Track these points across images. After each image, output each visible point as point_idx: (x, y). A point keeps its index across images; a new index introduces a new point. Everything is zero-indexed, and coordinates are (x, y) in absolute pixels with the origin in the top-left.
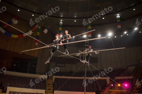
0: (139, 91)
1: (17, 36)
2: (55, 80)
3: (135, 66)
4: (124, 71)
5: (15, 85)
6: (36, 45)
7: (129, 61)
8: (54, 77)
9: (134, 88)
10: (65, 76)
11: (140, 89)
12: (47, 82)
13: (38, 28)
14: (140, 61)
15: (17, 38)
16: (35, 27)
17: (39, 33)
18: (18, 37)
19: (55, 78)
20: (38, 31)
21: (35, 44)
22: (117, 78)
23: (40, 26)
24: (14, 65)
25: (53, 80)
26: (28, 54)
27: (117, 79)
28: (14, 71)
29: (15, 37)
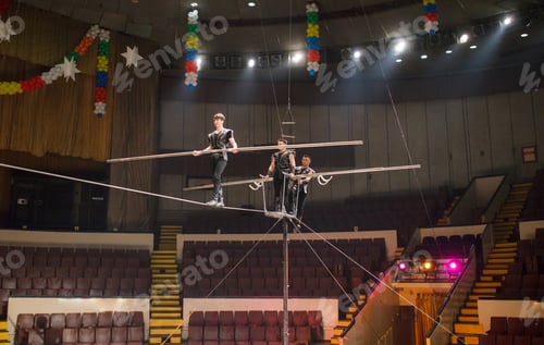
0: (499, 284)
1: (19, 85)
2: (184, 250)
3: (503, 177)
4: (457, 198)
5: (33, 288)
6: (96, 112)
7: (482, 153)
8: (181, 239)
9: (485, 272)
10: (222, 233)
11: (504, 278)
12: (153, 261)
13: (98, 38)
14: (525, 150)
15: (18, 93)
16: (88, 35)
17: (106, 62)
18: (21, 91)
19: (185, 242)
20: (99, 54)
21: (94, 108)
22: (425, 232)
23: (106, 29)
24: (20, 201)
25: (175, 249)
26: (68, 154)
27: (425, 238)
28: (22, 229)
29: (11, 93)
